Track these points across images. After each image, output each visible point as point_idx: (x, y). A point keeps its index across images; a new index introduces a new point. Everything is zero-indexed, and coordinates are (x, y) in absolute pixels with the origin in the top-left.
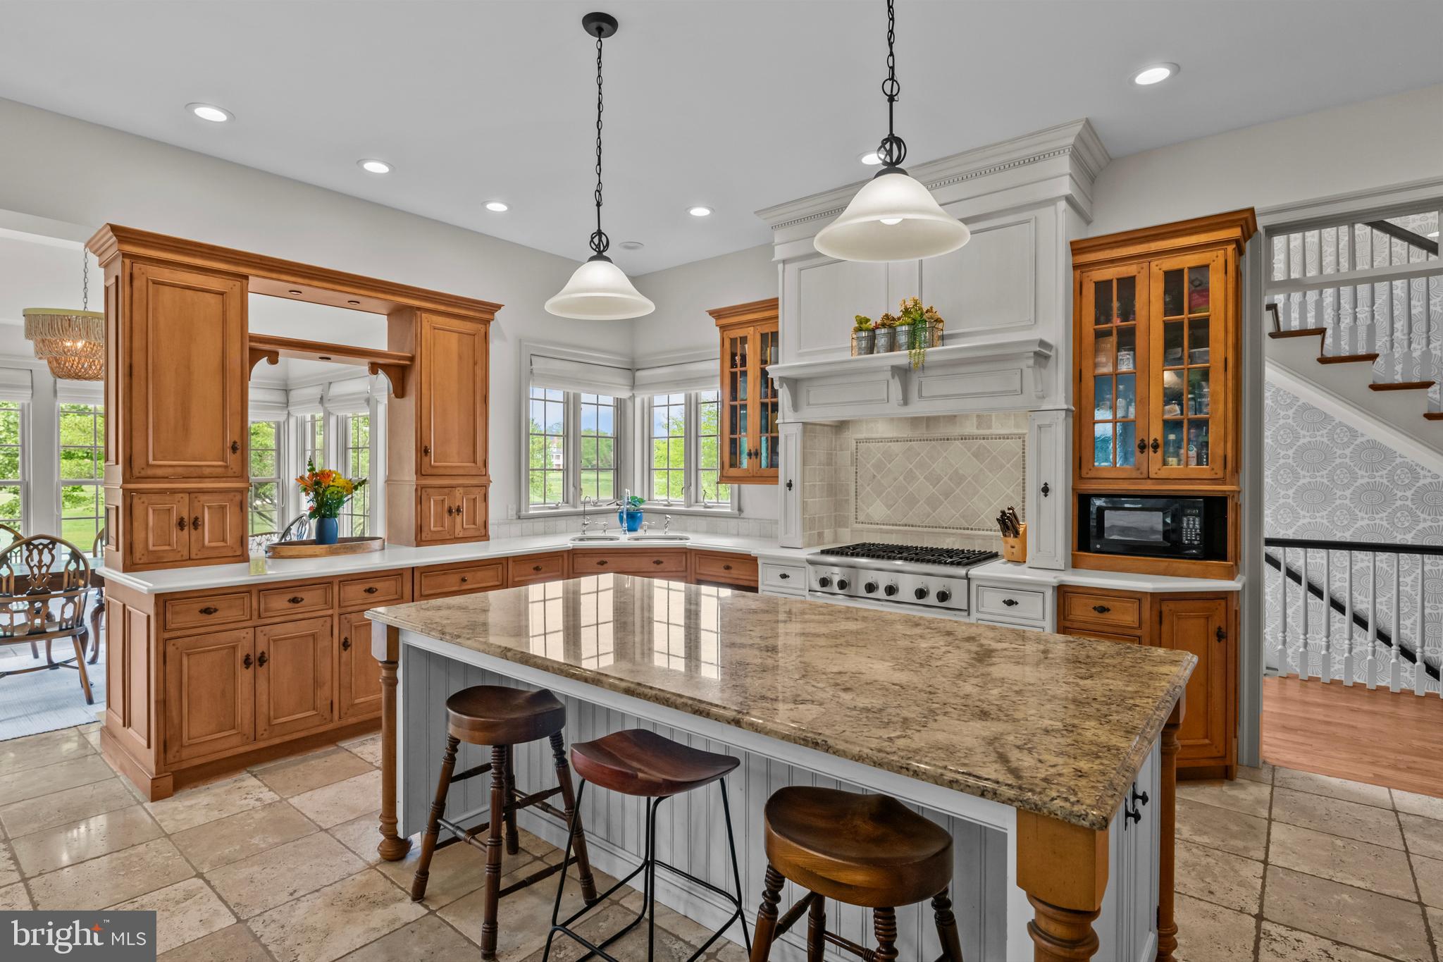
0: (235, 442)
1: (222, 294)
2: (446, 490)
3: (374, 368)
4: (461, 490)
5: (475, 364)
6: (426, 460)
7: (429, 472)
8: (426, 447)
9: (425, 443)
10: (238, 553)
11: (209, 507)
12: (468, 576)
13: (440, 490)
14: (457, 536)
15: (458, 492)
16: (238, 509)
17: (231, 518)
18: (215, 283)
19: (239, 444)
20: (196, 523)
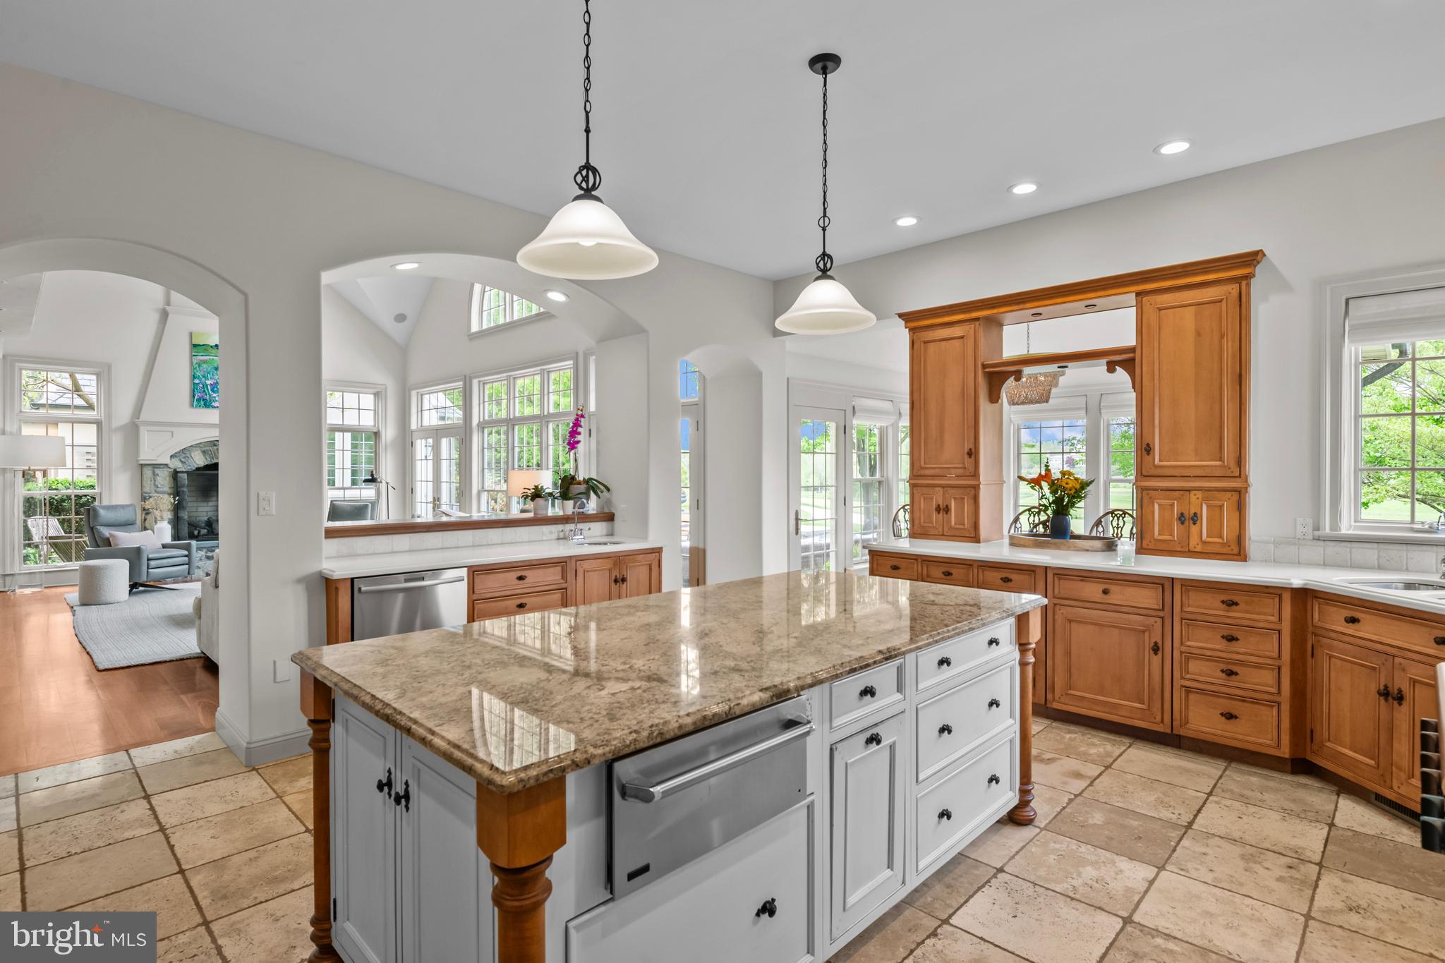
0: (970, 449)
1: (962, 337)
2: (1177, 494)
3: (1111, 368)
4: (1199, 494)
5: (1222, 337)
6: (1147, 458)
7: (1153, 472)
8: (1148, 445)
9: (1147, 440)
10: (973, 535)
11: (955, 499)
12: (1114, 588)
13: (1168, 493)
14: (1192, 548)
15: (1195, 497)
16: (972, 501)
17: (967, 507)
18: (957, 331)
19: (973, 450)
20: (947, 510)
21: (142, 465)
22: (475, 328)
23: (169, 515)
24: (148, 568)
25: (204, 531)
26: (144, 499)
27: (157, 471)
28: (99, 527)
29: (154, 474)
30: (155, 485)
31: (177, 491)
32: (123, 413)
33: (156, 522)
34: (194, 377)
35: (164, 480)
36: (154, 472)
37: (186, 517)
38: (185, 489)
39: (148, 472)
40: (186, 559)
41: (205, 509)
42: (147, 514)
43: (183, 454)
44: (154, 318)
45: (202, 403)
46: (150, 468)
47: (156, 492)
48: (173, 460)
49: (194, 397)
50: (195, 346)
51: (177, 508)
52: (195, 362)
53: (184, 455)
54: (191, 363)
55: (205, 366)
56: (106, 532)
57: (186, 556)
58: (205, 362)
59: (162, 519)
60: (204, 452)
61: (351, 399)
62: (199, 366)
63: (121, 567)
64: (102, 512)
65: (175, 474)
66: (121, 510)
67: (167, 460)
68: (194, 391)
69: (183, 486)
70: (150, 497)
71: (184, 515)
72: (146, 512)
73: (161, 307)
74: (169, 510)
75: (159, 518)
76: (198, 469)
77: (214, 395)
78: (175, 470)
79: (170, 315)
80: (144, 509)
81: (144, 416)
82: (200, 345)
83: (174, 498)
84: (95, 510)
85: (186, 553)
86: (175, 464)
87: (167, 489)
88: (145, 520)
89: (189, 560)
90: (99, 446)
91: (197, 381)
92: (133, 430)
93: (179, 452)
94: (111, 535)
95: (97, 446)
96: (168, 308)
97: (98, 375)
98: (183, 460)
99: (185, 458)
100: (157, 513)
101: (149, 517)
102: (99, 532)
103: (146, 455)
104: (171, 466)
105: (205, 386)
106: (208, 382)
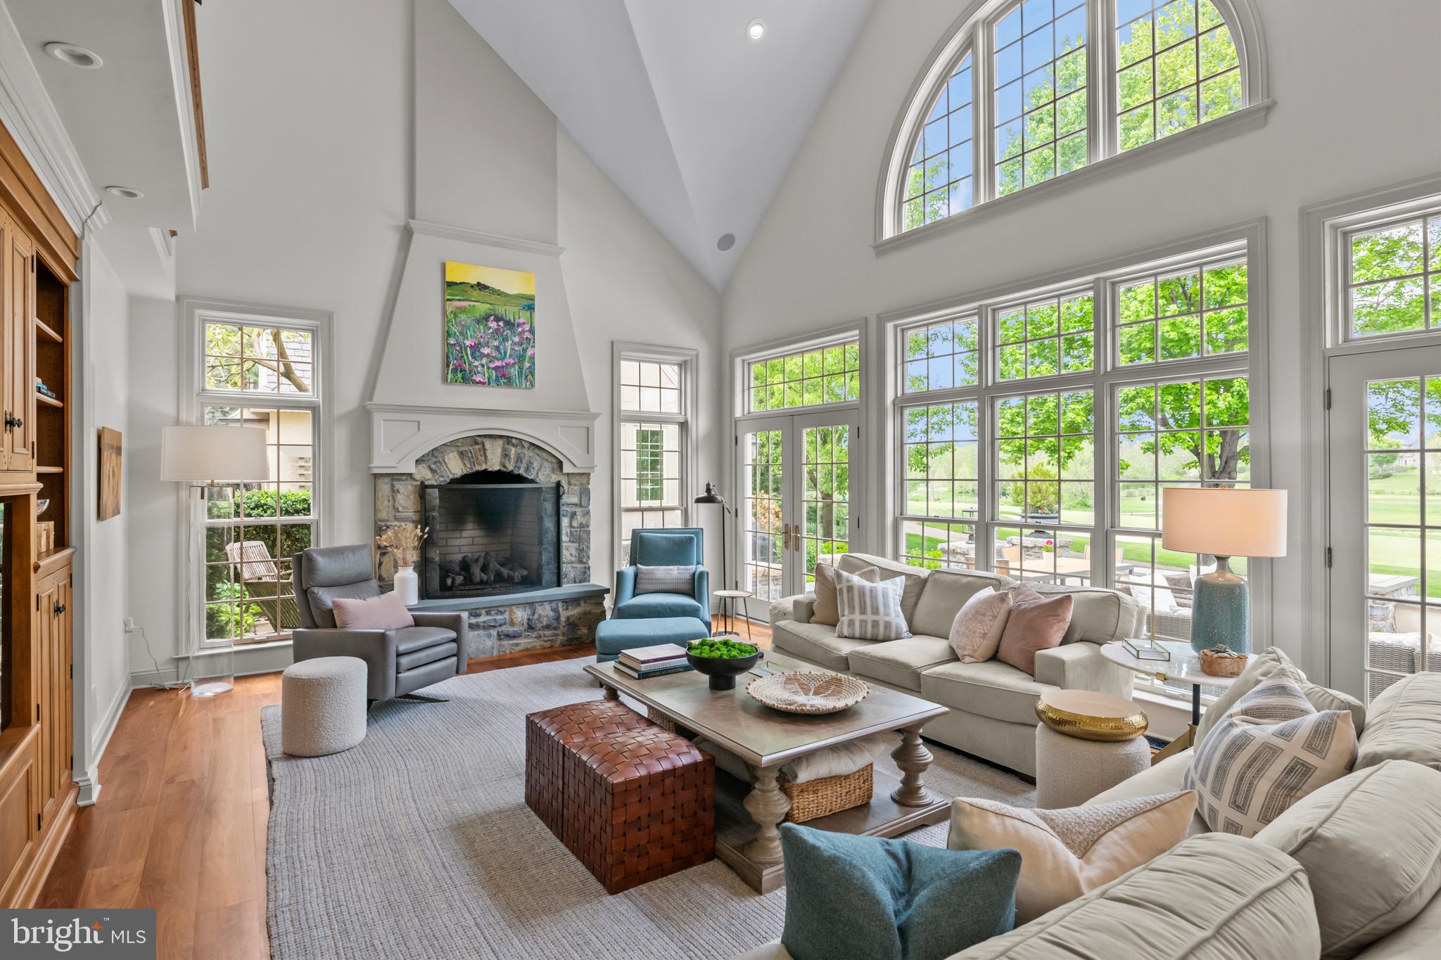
21: (375, 475)
22: (888, 232)
23: (413, 556)
24: (398, 672)
25: (459, 579)
26: (379, 531)
27: (398, 485)
28: (315, 590)
29: (394, 491)
30: (394, 506)
31: (424, 520)
32: (349, 394)
33: (396, 567)
34: (448, 334)
35: (406, 500)
36: (393, 486)
37: (437, 559)
38: (436, 514)
39: (384, 487)
40: (454, 645)
41: (463, 542)
42: (383, 554)
43: (431, 458)
44: (392, 240)
45: (460, 375)
46: (387, 480)
47: (397, 519)
48: (420, 467)
49: (448, 366)
50: (450, 284)
51: (425, 545)
52: (449, 310)
53: (434, 459)
54: (444, 312)
55: (463, 317)
56: (327, 598)
57: (453, 641)
58: (463, 310)
59: (405, 564)
60: (462, 455)
61: (650, 371)
62: (456, 316)
63: (353, 670)
64: (321, 561)
65: (423, 488)
66: (351, 556)
67: (411, 468)
68: (448, 357)
69: (433, 509)
70: (388, 527)
71: (435, 555)
72: (383, 551)
73: (403, 223)
74: (414, 548)
75: (400, 562)
76: (454, 481)
77: (476, 363)
78: (422, 483)
79: (415, 236)
80: (379, 547)
81: (379, 397)
82: (456, 284)
83: (422, 530)
84: (310, 559)
85: (453, 634)
86: (423, 474)
87: (410, 514)
88: (380, 564)
89: (459, 648)
90: (316, 446)
91: (452, 341)
92: (363, 418)
93: (428, 454)
94: (337, 605)
95: (313, 446)
96: (413, 223)
97: (314, 332)
98: (433, 466)
99: (435, 463)
100: (398, 553)
101: (385, 560)
102: (317, 599)
103: (383, 461)
104: (417, 477)
105: (463, 348)
106: (468, 343)
